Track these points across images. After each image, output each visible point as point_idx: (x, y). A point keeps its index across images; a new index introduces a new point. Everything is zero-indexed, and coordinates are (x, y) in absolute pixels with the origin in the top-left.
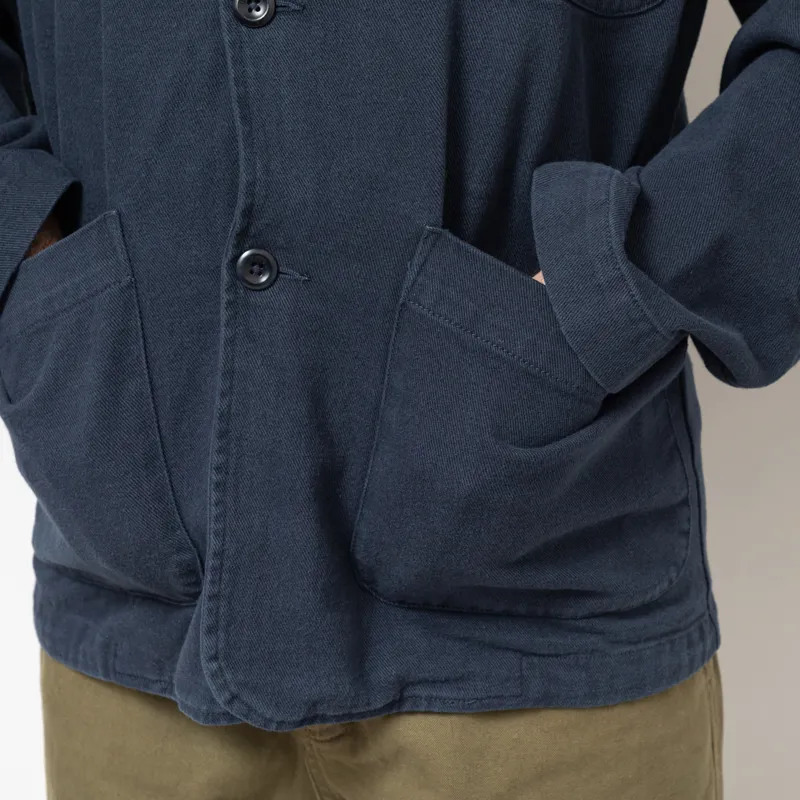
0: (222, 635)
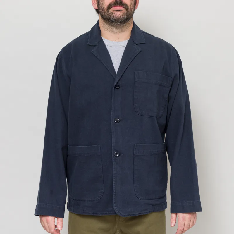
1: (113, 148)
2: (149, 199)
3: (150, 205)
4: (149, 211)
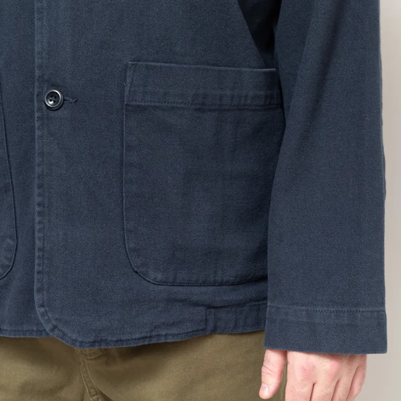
0: (45, 293)
1: (37, 73)
2: (189, 284)
3: (197, 304)
4: (193, 331)
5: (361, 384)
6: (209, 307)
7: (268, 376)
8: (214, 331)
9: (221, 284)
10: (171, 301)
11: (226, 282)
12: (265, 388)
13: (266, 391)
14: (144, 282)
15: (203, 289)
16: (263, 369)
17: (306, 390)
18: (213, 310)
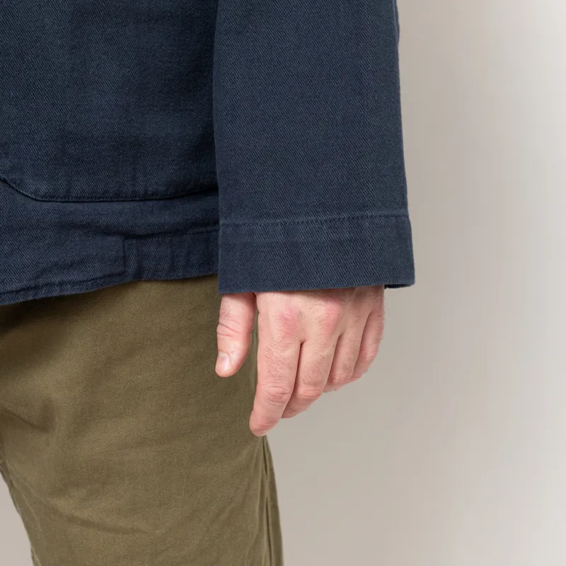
2: (93, 199)
3: (107, 231)
4: (104, 276)
5: (378, 341)
6: (128, 235)
7: (227, 339)
8: (139, 277)
9: (145, 198)
10: (66, 227)
11: (152, 195)
12: (223, 359)
13: (226, 365)
14: (19, 197)
15: (117, 206)
16: (220, 329)
17: (291, 352)
18: (134, 241)
